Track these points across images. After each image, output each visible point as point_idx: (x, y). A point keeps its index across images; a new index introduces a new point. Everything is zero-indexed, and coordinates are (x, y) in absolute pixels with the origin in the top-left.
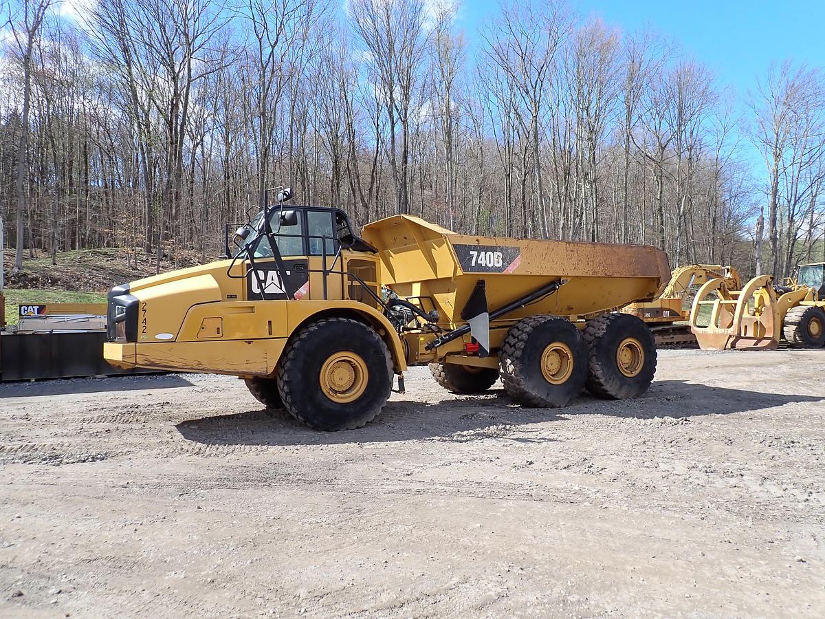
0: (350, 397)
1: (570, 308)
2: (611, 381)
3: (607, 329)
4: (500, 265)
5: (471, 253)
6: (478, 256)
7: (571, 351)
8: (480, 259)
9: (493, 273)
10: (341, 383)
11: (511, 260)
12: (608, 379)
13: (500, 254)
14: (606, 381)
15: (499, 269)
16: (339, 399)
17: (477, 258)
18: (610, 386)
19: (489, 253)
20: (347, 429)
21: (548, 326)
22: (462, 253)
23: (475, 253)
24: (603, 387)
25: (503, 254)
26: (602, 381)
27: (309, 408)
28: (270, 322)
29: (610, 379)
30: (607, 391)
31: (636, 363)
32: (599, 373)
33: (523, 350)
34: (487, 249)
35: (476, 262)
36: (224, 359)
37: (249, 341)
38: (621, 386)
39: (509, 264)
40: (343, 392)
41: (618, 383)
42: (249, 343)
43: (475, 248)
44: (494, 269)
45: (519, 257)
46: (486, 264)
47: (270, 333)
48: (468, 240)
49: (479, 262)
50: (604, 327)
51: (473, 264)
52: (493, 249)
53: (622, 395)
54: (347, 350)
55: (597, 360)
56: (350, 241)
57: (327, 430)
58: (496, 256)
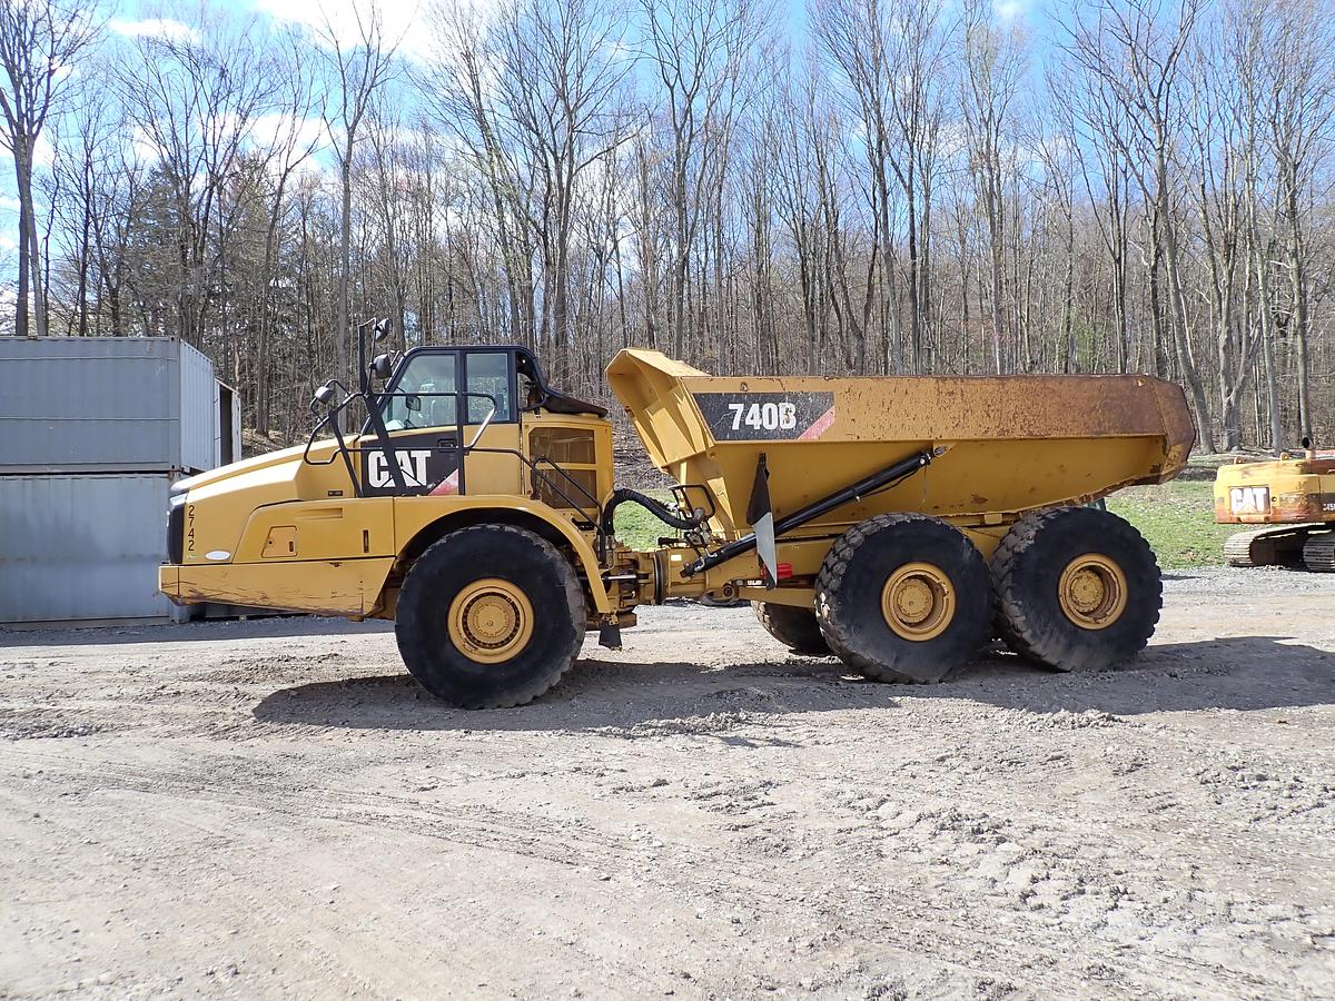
0: (502, 653)
1: (980, 500)
2: (1047, 636)
3: (1035, 538)
4: (792, 425)
5: (731, 407)
6: (746, 412)
7: (950, 579)
8: (750, 415)
9: (776, 441)
10: (491, 631)
11: (815, 415)
12: (1038, 632)
13: (792, 407)
14: (1034, 635)
15: (789, 433)
16: (481, 656)
17: (744, 415)
18: (1045, 646)
19: (766, 407)
20: (499, 707)
21: (898, 533)
22: (713, 409)
23: (740, 408)
24: (1032, 649)
25: (797, 407)
26: (1026, 635)
27: (430, 670)
28: (366, 533)
29: (1043, 633)
30: (1039, 656)
31: (1109, 604)
32: (1019, 621)
33: (844, 576)
34: (762, 399)
35: (742, 423)
36: (298, 591)
37: (336, 563)
38: (1069, 647)
39: (810, 423)
40: (491, 646)
41: (1063, 640)
42: (337, 565)
43: (738, 398)
44: (779, 433)
45: (833, 409)
46: (761, 426)
47: (366, 550)
48: (726, 385)
49: (747, 423)
50: (1032, 533)
51: (736, 426)
52: (776, 398)
53: (1074, 664)
54: (496, 577)
55: (1015, 598)
56: (541, 398)
57: (465, 707)
58: (782, 411)
